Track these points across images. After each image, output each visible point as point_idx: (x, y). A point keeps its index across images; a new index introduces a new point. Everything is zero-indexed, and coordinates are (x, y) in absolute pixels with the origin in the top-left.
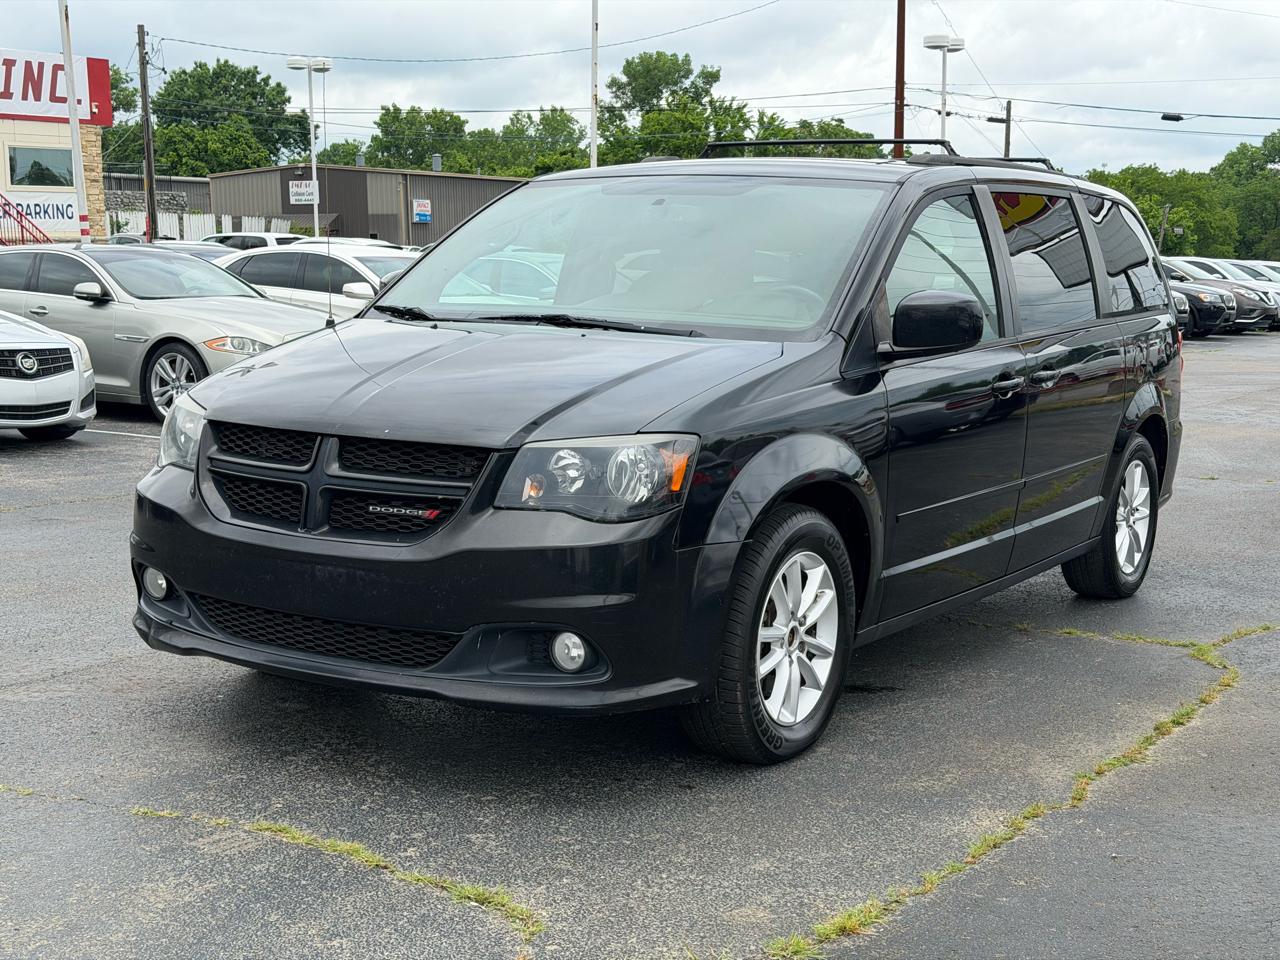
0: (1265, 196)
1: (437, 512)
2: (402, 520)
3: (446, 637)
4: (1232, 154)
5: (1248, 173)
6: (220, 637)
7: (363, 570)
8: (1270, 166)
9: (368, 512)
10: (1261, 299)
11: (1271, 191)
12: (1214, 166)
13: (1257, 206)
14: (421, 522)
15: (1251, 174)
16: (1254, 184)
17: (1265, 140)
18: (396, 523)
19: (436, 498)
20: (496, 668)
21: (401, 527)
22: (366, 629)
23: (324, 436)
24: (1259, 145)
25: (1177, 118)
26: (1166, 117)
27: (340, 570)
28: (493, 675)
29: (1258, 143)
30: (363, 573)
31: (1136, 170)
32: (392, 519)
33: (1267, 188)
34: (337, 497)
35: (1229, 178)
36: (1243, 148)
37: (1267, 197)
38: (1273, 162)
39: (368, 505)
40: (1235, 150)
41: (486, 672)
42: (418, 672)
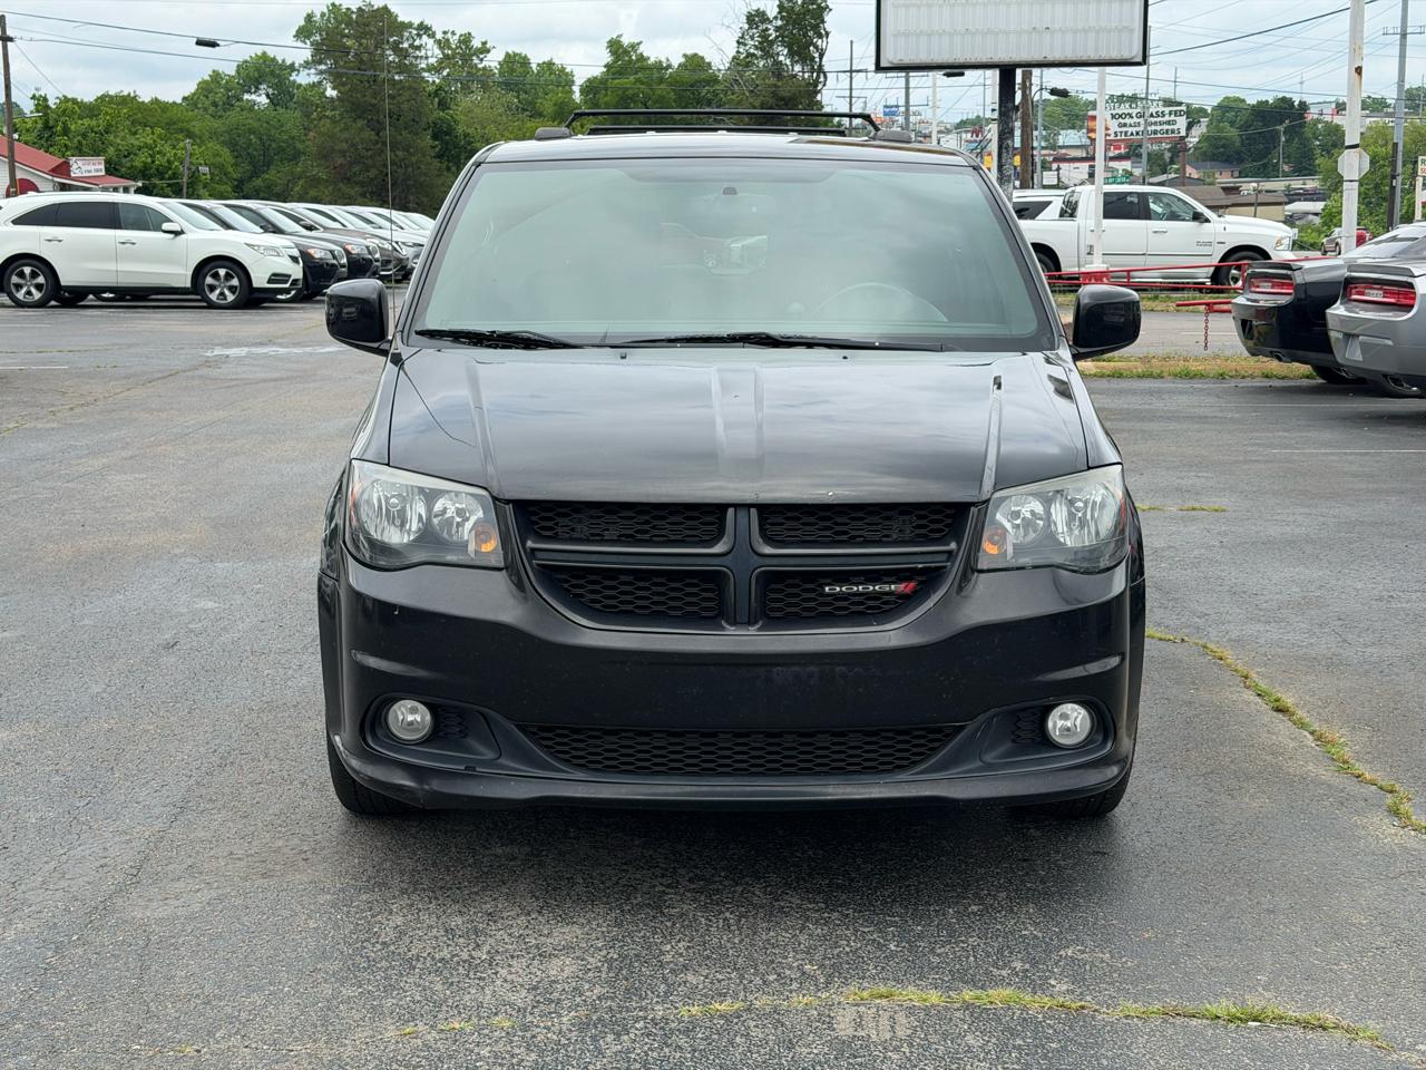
0: (249, 129)
1: (912, 584)
2: (868, 599)
3: (939, 730)
4: (204, 82)
5: (224, 104)
6: (580, 775)
7: (844, 665)
8: (246, 96)
9: (823, 595)
10: (395, 249)
11: (255, 125)
12: (186, 95)
13: (242, 141)
14: (893, 598)
15: (228, 105)
16: (233, 116)
17: (238, 66)
18: (862, 603)
19: (916, 568)
20: (989, 758)
21: (869, 608)
22: (799, 736)
23: (736, 506)
24: (233, 73)
25: (213, 44)
26: (200, 43)
27: (812, 668)
28: (990, 767)
29: (231, 70)
30: (843, 668)
31: (111, 97)
32: (886, 598)
33: (251, 121)
34: (773, 580)
35: (206, 109)
36: (216, 76)
37: (252, 131)
38: (249, 92)
39: (822, 586)
40: (208, 78)
41: (979, 764)
42: (903, 776)
